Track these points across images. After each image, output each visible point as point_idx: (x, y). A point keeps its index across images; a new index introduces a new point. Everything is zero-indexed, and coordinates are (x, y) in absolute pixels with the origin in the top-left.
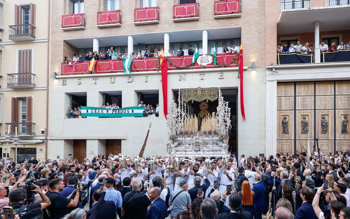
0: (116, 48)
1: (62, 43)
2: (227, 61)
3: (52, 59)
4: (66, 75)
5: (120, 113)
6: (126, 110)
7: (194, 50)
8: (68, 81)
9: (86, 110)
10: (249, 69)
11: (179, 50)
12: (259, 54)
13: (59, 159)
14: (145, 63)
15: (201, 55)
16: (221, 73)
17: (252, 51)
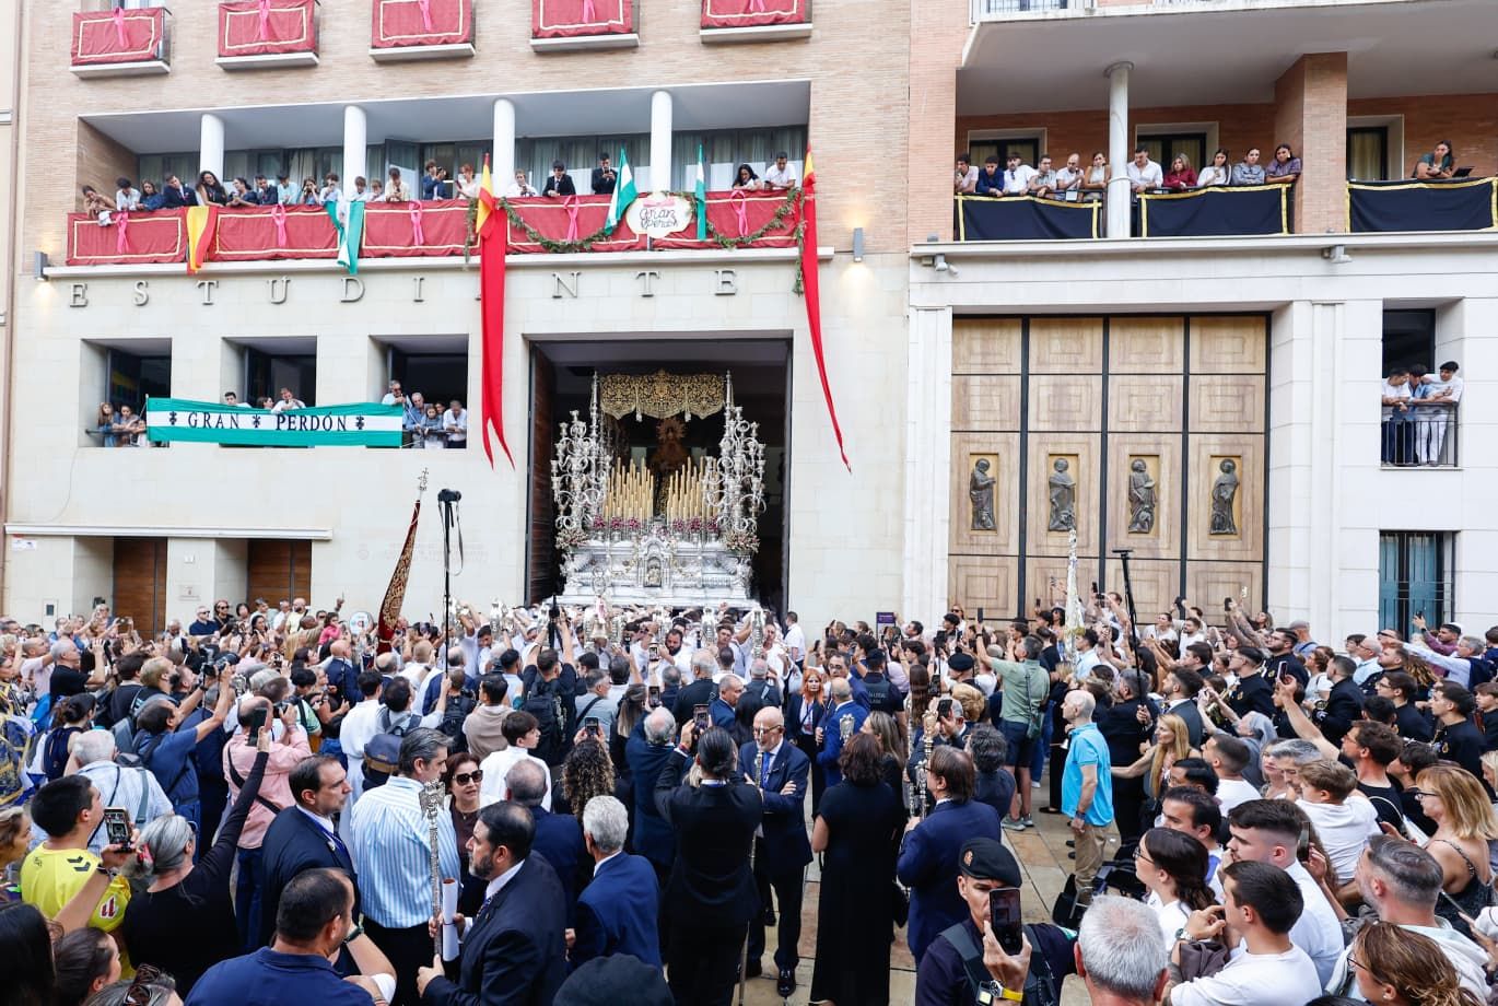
0: (296, 157)
1: (73, 131)
2: (749, 222)
3: (29, 196)
4: (88, 264)
5: (309, 427)
6: (335, 419)
7: (615, 174)
8: (95, 291)
9: (167, 415)
10: (839, 256)
11: (552, 173)
12: (879, 194)
13: (53, 619)
14: (412, 223)
15: (646, 195)
16: (723, 272)
17: (855, 184)
